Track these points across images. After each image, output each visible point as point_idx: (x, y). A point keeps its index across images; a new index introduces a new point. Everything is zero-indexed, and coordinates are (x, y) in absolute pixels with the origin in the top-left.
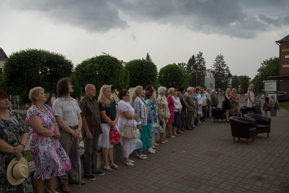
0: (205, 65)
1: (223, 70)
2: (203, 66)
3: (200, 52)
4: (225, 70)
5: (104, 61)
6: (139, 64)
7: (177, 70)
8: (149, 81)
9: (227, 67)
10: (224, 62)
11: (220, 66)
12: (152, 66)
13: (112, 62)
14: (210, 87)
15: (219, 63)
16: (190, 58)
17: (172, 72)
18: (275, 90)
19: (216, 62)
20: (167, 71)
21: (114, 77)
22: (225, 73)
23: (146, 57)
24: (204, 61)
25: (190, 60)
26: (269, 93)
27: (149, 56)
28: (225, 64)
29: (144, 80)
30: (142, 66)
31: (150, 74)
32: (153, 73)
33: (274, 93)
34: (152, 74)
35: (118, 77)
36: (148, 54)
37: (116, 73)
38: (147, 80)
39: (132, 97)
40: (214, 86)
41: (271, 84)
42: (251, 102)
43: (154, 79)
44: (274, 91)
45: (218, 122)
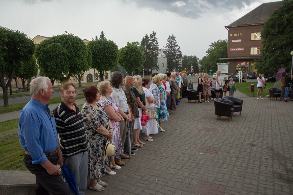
0: (157, 45)
1: (175, 50)
2: (156, 46)
3: (153, 32)
4: (177, 50)
5: (67, 41)
6: (101, 45)
7: (137, 51)
8: (111, 62)
9: (178, 47)
10: (176, 43)
11: (172, 46)
12: (114, 47)
13: (76, 42)
14: (162, 67)
15: (171, 43)
16: (144, 38)
17: (132, 52)
18: (227, 72)
19: (168, 42)
20: (127, 51)
21: (78, 57)
22: (176, 53)
23: (101, 35)
24: (157, 41)
25: (144, 40)
27: (103, 34)
28: (177, 44)
29: (107, 60)
30: (105, 46)
31: (112, 54)
32: (115, 53)
33: (226, 75)
34: (114, 55)
35: (83, 58)
36: (102, 32)
37: (81, 54)
38: (109, 60)
39: (86, 77)
40: (166, 65)
42: (218, 85)
43: (116, 60)
44: (225, 73)
45: (191, 102)
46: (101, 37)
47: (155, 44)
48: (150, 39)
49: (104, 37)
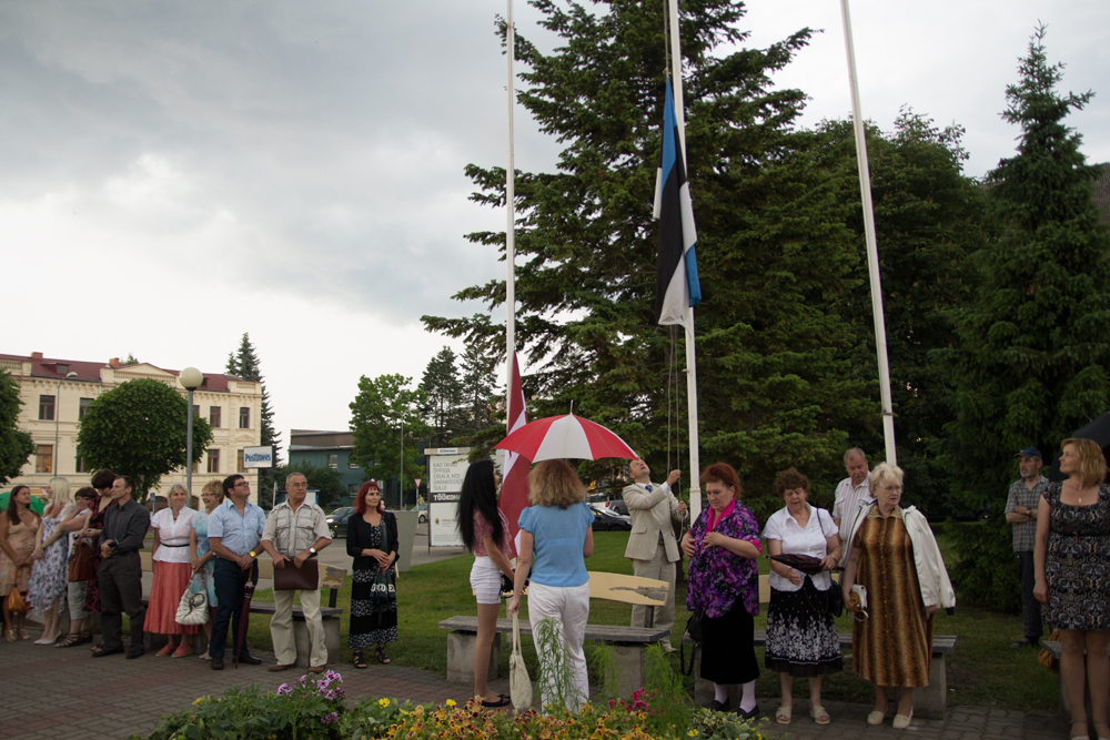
16: (433, 359)
23: (241, 349)
25: (433, 366)
27: (249, 345)
36: (246, 340)
41: (454, 465)
46: (240, 357)
47: (486, 384)
48: (466, 364)
49: (252, 358)
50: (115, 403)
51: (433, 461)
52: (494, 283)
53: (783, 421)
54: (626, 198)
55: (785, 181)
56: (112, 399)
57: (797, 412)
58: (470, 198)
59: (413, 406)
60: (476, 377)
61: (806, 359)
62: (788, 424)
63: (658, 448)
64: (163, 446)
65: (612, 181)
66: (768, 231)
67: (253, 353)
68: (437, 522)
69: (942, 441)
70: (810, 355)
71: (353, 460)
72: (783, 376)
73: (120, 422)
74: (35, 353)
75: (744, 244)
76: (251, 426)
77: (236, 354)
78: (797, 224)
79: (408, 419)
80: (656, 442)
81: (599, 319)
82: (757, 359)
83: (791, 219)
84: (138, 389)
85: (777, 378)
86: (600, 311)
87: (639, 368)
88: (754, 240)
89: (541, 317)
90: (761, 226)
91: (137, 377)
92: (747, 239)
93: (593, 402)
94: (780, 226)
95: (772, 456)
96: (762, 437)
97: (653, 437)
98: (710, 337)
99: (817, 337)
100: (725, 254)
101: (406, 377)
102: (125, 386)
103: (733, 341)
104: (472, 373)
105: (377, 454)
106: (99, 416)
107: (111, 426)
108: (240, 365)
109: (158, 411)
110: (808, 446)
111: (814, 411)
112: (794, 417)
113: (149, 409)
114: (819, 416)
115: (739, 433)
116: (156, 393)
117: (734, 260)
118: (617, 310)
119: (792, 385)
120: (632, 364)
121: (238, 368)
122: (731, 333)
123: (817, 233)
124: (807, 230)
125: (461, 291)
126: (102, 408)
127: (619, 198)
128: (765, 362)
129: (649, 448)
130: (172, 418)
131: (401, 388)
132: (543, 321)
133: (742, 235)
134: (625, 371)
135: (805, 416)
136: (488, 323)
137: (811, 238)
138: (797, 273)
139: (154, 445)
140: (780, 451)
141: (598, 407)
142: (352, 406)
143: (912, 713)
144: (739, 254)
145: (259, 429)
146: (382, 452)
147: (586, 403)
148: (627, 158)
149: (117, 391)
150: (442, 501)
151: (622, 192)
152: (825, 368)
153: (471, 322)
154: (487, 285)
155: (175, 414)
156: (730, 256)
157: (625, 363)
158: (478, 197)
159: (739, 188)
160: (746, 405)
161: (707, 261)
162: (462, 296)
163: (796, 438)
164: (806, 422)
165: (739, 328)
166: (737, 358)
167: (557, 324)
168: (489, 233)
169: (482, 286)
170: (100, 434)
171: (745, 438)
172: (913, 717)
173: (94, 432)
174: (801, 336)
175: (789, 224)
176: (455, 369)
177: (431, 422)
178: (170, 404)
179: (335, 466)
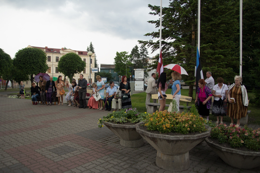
16: (133, 48)
18: (143, 77)
24: (147, 51)
26: (139, 80)
33: (142, 81)
36: (91, 43)
41: (140, 73)
46: (90, 47)
47: (146, 54)
48: (141, 49)
49: (92, 48)
50: (66, 58)
51: (135, 72)
52: (153, 32)
53: (218, 65)
54: (186, 14)
55: (223, 9)
56: (65, 57)
57: (221, 63)
58: (149, 14)
59: (128, 59)
60: (143, 52)
61: (224, 51)
62: (219, 66)
63: (189, 70)
64: (76, 68)
65: (182, 10)
66: (218, 22)
67: (93, 47)
68: (136, 85)
69: (254, 71)
70: (225, 50)
71: (115, 71)
72: (218, 55)
73: (67, 62)
74: (46, 47)
75: (211, 25)
76: (92, 63)
77: (89, 47)
78: (225, 20)
79: (128, 62)
80: (189, 68)
81: (178, 42)
82: (213, 51)
83: (223, 19)
84: (70, 55)
85: (217, 56)
86: (178, 40)
87: (186, 53)
88: (214, 24)
89: (164, 41)
90: (216, 21)
91: (70, 52)
92: (212, 24)
93: (176, 60)
94: (221, 21)
95: (215, 73)
96: (213, 69)
97: (188, 67)
98: (202, 46)
99: (227, 46)
100: (207, 27)
101: (127, 52)
102: (67, 54)
103: (208, 47)
104: (142, 51)
105: (120, 70)
106: (62, 61)
107: (65, 63)
108: (90, 49)
109: (75, 60)
110: (223, 71)
111: (225, 63)
112: (220, 64)
113: (73, 59)
114: (226, 64)
115: (208, 68)
116: (74, 56)
117: (209, 29)
118: (182, 40)
119: (220, 57)
120: (184, 52)
121: (89, 50)
122: (207, 45)
123: (229, 22)
124: (227, 22)
125: (146, 34)
126: (63, 59)
127: (184, 14)
128: (214, 52)
129: (188, 70)
130: (78, 61)
131: (126, 55)
132: (164, 42)
133: (211, 23)
134: (183, 53)
135: (223, 64)
136: (152, 42)
137: (228, 24)
138: (224, 31)
139: (74, 67)
140: (216, 72)
141: (177, 61)
142: (115, 59)
143: (239, 124)
144: (210, 27)
145: (94, 64)
146: (121, 69)
147: (174, 60)
148: (185, 4)
149: (66, 55)
150: (137, 81)
151: (184, 13)
152: (228, 53)
153: (148, 42)
154: (152, 33)
155: (78, 60)
156: (208, 28)
157: (183, 51)
158: (151, 13)
159: (211, 11)
160: (210, 61)
161: (202, 28)
162: (146, 35)
163: (220, 69)
164: (223, 66)
165: (209, 44)
166: (208, 51)
167: (167, 42)
168: (153, 21)
169: (151, 33)
170: (63, 65)
171: (209, 69)
172: (240, 125)
173: (61, 64)
174: (223, 46)
175: (223, 20)
176: (138, 50)
177: (133, 63)
178: (77, 58)
179: (110, 72)
